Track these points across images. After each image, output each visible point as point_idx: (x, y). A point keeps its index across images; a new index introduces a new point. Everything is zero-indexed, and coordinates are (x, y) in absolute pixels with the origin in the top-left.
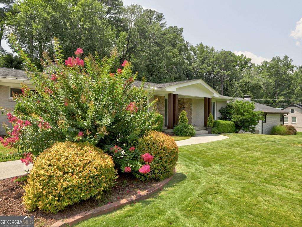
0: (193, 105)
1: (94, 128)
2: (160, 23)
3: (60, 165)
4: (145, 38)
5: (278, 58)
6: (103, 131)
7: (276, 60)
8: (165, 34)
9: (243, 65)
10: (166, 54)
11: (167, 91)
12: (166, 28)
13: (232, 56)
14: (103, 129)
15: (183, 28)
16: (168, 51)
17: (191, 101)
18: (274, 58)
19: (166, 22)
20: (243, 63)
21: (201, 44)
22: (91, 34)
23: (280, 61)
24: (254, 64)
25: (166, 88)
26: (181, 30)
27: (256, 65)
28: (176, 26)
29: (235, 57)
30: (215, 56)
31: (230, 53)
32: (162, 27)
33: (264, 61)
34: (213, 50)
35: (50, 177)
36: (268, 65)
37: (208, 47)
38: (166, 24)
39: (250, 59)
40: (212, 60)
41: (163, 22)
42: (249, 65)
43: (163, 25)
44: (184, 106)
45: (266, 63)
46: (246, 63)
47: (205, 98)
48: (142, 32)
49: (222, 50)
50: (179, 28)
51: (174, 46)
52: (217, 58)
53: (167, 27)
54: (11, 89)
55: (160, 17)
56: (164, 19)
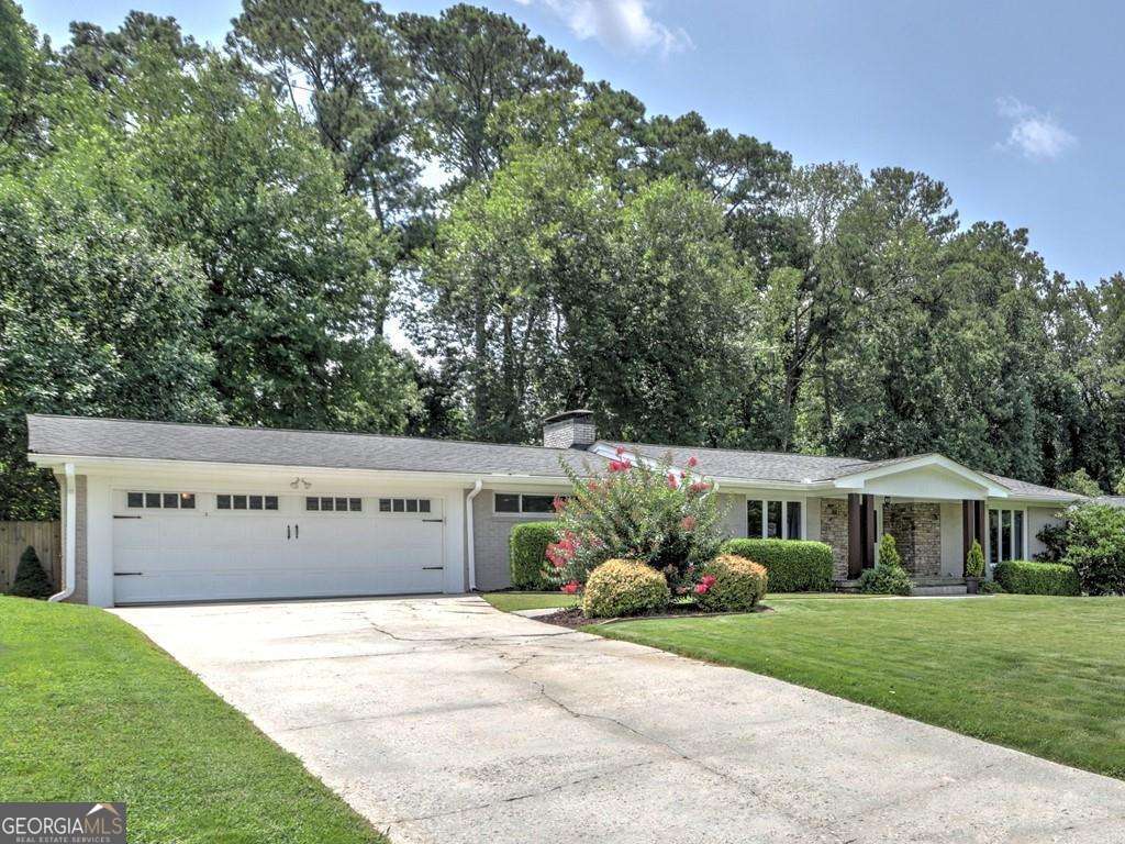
0: (943, 519)
1: (647, 548)
2: (935, 217)
3: (614, 575)
6: (656, 549)
8: (951, 260)
11: (838, 489)
12: (958, 231)
14: (657, 546)
15: (1024, 230)
17: (935, 510)
19: (956, 214)
22: (680, 300)
25: (835, 482)
26: (1022, 235)
28: (1001, 223)
32: (944, 230)
35: (606, 584)
38: (955, 220)
41: (945, 212)
43: (947, 224)
44: (912, 523)
47: (965, 502)
50: (1012, 227)
53: (964, 227)
54: (497, 495)
55: (933, 197)
56: (950, 201)
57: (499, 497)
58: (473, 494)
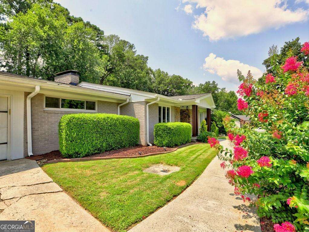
4: (123, 61)
5: (209, 82)
7: (208, 83)
8: (136, 60)
9: (187, 86)
10: (137, 75)
13: (181, 79)
15: (148, 57)
16: (138, 73)
18: (206, 82)
19: (136, 51)
20: (187, 85)
21: (159, 69)
23: (210, 84)
24: (194, 86)
25: (196, 100)
26: (147, 58)
27: (196, 86)
28: (143, 55)
29: (183, 80)
30: (170, 79)
31: (180, 77)
33: (201, 84)
34: (167, 74)
36: (203, 87)
37: (164, 72)
38: (136, 52)
39: (192, 82)
40: (167, 81)
41: (134, 50)
42: (192, 86)
43: (134, 52)
45: (201, 85)
46: (189, 85)
48: (121, 57)
49: (174, 75)
51: (142, 70)
52: (171, 80)
53: (136, 54)
54: (46, 98)
55: (131, 47)
56: (135, 48)
57: (48, 98)
58: (31, 95)
